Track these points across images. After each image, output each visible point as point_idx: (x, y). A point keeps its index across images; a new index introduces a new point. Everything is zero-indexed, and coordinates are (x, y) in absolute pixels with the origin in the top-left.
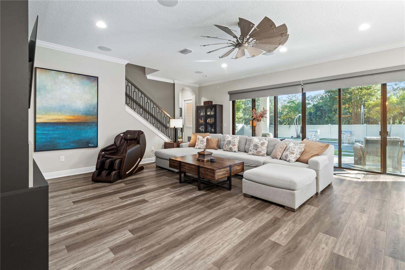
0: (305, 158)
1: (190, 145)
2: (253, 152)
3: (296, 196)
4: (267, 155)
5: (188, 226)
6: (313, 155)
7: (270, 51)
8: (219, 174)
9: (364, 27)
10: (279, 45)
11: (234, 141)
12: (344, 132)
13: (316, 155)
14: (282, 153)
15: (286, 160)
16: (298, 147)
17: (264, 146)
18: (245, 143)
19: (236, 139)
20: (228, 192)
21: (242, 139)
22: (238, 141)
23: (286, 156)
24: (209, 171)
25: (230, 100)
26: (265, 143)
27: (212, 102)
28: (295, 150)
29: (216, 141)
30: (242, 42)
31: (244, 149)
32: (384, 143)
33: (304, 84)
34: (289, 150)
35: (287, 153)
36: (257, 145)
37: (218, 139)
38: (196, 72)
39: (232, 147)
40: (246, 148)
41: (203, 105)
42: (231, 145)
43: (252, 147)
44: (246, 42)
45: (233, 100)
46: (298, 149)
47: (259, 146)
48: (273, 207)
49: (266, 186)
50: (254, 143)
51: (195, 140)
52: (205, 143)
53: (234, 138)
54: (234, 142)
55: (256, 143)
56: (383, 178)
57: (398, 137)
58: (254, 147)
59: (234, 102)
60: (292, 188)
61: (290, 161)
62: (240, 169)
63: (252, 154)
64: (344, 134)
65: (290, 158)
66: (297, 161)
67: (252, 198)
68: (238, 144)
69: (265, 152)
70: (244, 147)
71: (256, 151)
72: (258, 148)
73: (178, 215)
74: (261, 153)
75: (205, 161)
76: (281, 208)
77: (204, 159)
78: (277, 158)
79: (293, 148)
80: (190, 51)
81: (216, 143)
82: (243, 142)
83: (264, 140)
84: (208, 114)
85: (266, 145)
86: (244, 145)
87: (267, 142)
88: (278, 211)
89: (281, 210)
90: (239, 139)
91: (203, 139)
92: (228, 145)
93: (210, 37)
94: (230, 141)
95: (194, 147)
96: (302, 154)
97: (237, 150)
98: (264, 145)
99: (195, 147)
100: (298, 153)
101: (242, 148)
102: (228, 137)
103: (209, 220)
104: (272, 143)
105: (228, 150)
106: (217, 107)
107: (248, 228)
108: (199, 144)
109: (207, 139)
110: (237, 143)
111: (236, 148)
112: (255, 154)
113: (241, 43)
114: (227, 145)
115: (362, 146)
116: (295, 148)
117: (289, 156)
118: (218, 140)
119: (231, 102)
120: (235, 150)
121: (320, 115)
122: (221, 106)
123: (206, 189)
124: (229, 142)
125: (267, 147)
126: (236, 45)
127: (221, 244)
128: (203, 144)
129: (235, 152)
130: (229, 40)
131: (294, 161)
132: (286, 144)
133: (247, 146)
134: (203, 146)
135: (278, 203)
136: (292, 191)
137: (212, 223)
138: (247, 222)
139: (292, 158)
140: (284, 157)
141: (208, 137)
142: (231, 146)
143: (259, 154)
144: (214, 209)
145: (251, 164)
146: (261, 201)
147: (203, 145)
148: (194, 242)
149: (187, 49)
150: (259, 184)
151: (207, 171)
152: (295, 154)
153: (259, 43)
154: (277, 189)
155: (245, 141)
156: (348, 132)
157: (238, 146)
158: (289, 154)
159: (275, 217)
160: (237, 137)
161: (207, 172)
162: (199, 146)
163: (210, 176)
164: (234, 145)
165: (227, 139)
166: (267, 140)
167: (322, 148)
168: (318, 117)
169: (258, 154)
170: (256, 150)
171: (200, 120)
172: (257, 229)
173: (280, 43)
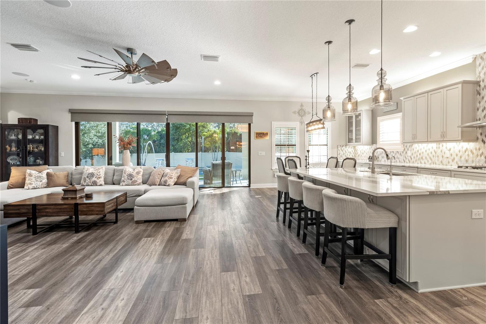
0: (182, 180)
1: (10, 185)
2: (127, 182)
3: (187, 208)
4: (143, 184)
5: (103, 258)
6: (188, 177)
7: (153, 83)
8: (108, 206)
9: (217, 83)
10: (165, 81)
11: (99, 172)
12: (187, 159)
13: (190, 177)
14: (160, 179)
15: (165, 185)
16: (175, 172)
17: (139, 175)
18: (113, 174)
19: (101, 170)
20: (115, 225)
21: (109, 169)
22: (104, 172)
23: (166, 182)
24: (94, 206)
25: (72, 121)
26: (141, 171)
27: (36, 120)
28: (173, 175)
29: (65, 176)
30: (134, 70)
31: (111, 181)
32: (223, 166)
33: (169, 114)
34: (168, 176)
35: (166, 178)
36: (132, 175)
37: (67, 172)
38: (14, 73)
39: (97, 180)
40: (115, 180)
41: (17, 124)
42: (94, 177)
43: (125, 177)
44: (138, 71)
45: (76, 121)
46: (175, 174)
47: (135, 175)
48: (168, 223)
49: (161, 207)
50: (127, 172)
51: (23, 177)
52: (44, 179)
53: (99, 169)
54: (98, 174)
55: (130, 173)
56: (225, 190)
57: (229, 161)
58: (128, 177)
59: (77, 125)
60: (184, 203)
61: (170, 185)
62: (124, 200)
63: (126, 184)
64: (187, 161)
65: (170, 183)
66: (175, 184)
67: (145, 223)
68: (104, 175)
69: (140, 181)
70: (112, 179)
71: (131, 181)
72: (134, 177)
73: (78, 257)
74: (137, 182)
75: (78, 198)
76: (175, 222)
77: (76, 195)
78: (156, 185)
79: (171, 174)
80: (34, 49)
81: (66, 178)
82: (111, 174)
83: (139, 169)
84: (28, 138)
85: (141, 173)
86: (112, 177)
87: (142, 171)
88: (174, 224)
89: (176, 223)
90: (105, 170)
91: (40, 175)
92: (89, 179)
93: (102, 57)
94: (92, 173)
95: (23, 187)
96: (179, 177)
97: (103, 183)
98: (140, 173)
99: (25, 187)
100: (175, 177)
101: (110, 179)
102: (87, 168)
103: (121, 247)
104: (147, 171)
105: (90, 184)
106: (50, 129)
107: (161, 240)
108: (33, 183)
109: (47, 174)
110: (102, 175)
111: (102, 181)
112: (129, 184)
113: (132, 71)
114: (87, 179)
115: (210, 169)
116: (172, 174)
117: (168, 181)
118: (68, 174)
119: (74, 123)
120: (100, 183)
121: (163, 143)
122: (56, 128)
123: (84, 230)
124: (92, 175)
125: (143, 176)
126: (126, 70)
127: (149, 254)
128: (41, 181)
129: (101, 185)
130: (119, 64)
131: (173, 185)
132: (163, 171)
133: (115, 178)
134: (41, 185)
135: (172, 218)
136: (184, 205)
137: (127, 247)
138: (157, 237)
139: (171, 182)
140: (163, 182)
141: (48, 171)
142: (94, 179)
143: (135, 184)
144: (116, 239)
145: (130, 194)
146: (155, 223)
147: (41, 183)
148: (124, 262)
149: (31, 45)
150: (153, 207)
151: (92, 206)
152: (173, 179)
153: (148, 75)
154: (172, 206)
155: (113, 172)
156: (190, 159)
157: (104, 178)
158: (168, 180)
159: (175, 228)
160: (102, 168)
161: (93, 208)
162: (33, 185)
163: (97, 211)
164: (100, 178)
165: (86, 171)
166: (142, 168)
167: (193, 171)
168: (162, 145)
169: (133, 183)
170: (131, 179)
171: (7, 147)
172: (169, 238)
173: (166, 80)
